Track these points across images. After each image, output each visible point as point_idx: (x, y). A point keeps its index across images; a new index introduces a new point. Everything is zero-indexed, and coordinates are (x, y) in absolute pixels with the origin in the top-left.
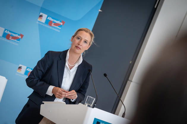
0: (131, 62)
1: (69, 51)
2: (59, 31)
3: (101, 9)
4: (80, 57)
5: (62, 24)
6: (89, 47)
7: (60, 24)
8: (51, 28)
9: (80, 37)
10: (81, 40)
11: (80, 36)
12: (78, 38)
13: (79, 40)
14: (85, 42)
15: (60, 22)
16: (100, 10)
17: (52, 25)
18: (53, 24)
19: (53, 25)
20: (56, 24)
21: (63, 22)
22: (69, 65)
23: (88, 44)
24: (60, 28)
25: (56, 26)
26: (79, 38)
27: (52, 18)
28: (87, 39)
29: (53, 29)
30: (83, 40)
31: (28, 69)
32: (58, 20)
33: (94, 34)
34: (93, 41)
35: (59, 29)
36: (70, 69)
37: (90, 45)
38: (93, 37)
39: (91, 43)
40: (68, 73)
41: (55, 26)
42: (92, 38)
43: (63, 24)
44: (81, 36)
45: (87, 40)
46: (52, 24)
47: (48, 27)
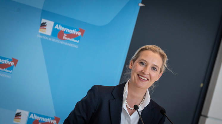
0: (202, 85)
1: (127, 84)
2: (76, 47)
3: (142, 3)
4: (145, 95)
5: (79, 34)
6: (160, 76)
7: (77, 35)
8: (62, 42)
9: (145, 61)
10: (147, 65)
11: (145, 59)
12: (140, 63)
13: (144, 66)
14: (154, 68)
15: (77, 31)
16: (141, 5)
17: (64, 38)
18: (65, 35)
19: (66, 38)
20: (70, 36)
21: (82, 31)
22: (128, 108)
23: (159, 71)
24: (78, 42)
25: (71, 38)
26: (142, 63)
27: (63, 26)
28: (156, 64)
29: (66, 44)
30: (149, 67)
31: (32, 115)
32: (72, 29)
33: (167, 54)
34: (166, 65)
35: (76, 43)
36: (131, 115)
37: (162, 72)
38: (166, 60)
39: (164, 69)
40: (126, 121)
41: (69, 39)
42: (163, 61)
43: (82, 35)
44: (147, 60)
45: (156, 66)
46: (63, 36)
47: (58, 41)
